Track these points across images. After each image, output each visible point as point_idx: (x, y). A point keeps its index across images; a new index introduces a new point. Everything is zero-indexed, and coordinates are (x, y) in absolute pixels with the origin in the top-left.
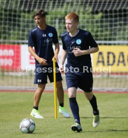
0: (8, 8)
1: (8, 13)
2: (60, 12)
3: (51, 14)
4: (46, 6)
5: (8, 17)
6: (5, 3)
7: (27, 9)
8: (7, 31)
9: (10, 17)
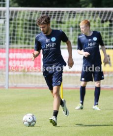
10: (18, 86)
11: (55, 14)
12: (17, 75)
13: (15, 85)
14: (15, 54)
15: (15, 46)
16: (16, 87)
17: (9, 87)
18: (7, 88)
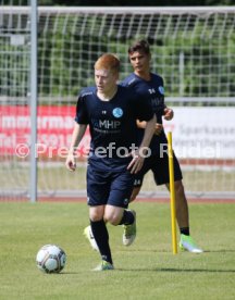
0: (82, 33)
1: (81, 42)
2: (186, 41)
3: (167, 45)
4: (158, 28)
5: (81, 51)
6: (75, 23)
7: (119, 35)
8: (80, 78)
9: (85, 52)
10: (57, 196)
11: (146, 20)
12: (53, 170)
13: (50, 192)
14: (45, 119)
15: (50, 99)
16: (52, 198)
17: (37, 199)
18: (33, 200)
